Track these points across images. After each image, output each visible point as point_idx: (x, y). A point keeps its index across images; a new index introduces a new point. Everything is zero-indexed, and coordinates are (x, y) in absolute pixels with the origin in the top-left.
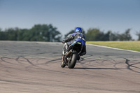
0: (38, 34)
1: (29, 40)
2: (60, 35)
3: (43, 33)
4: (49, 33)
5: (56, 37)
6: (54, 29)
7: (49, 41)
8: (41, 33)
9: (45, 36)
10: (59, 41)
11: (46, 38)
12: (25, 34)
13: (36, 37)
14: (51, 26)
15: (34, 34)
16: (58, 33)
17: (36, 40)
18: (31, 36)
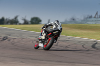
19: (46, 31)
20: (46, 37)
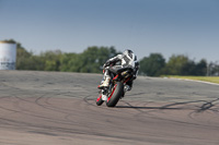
1: (78, 71)
3: (101, 60)
8: (97, 61)
12: (72, 61)
14: (113, 50)
18: (81, 64)
19: (110, 73)
20: (110, 82)
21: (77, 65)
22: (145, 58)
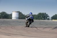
0: (40, 17)
1: (37, 19)
2: (49, 17)
3: (42, 16)
4: (45, 16)
5: (48, 18)
6: (47, 15)
7: (44, 20)
8: (41, 16)
9: (43, 18)
10: (49, 20)
11: (44, 19)
12: (35, 17)
13: (40, 18)
14: (45, 14)
15: (38, 17)
16: (48, 16)
17: (39, 19)
18: (37, 17)
21: (36, 18)
22: (54, 16)
